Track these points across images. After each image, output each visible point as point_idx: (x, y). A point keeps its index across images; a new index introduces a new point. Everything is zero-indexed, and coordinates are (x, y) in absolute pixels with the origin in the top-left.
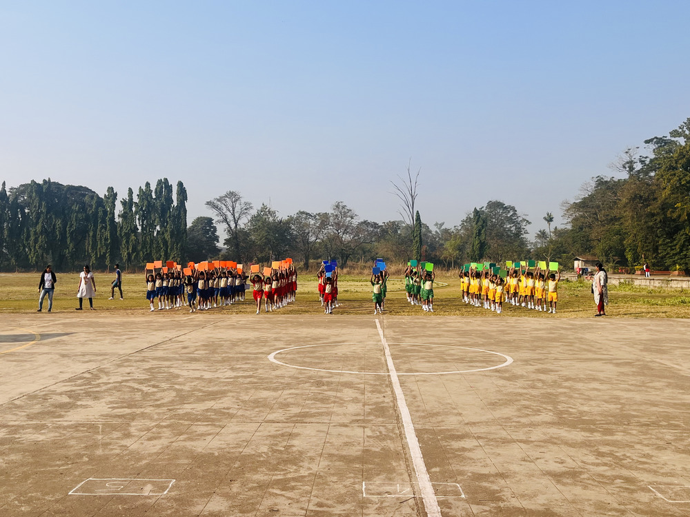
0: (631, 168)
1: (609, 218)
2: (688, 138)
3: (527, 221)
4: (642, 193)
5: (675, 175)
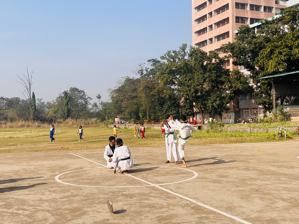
0: (142, 73)
1: (131, 97)
2: (168, 60)
3: (91, 98)
4: (149, 85)
5: (165, 77)
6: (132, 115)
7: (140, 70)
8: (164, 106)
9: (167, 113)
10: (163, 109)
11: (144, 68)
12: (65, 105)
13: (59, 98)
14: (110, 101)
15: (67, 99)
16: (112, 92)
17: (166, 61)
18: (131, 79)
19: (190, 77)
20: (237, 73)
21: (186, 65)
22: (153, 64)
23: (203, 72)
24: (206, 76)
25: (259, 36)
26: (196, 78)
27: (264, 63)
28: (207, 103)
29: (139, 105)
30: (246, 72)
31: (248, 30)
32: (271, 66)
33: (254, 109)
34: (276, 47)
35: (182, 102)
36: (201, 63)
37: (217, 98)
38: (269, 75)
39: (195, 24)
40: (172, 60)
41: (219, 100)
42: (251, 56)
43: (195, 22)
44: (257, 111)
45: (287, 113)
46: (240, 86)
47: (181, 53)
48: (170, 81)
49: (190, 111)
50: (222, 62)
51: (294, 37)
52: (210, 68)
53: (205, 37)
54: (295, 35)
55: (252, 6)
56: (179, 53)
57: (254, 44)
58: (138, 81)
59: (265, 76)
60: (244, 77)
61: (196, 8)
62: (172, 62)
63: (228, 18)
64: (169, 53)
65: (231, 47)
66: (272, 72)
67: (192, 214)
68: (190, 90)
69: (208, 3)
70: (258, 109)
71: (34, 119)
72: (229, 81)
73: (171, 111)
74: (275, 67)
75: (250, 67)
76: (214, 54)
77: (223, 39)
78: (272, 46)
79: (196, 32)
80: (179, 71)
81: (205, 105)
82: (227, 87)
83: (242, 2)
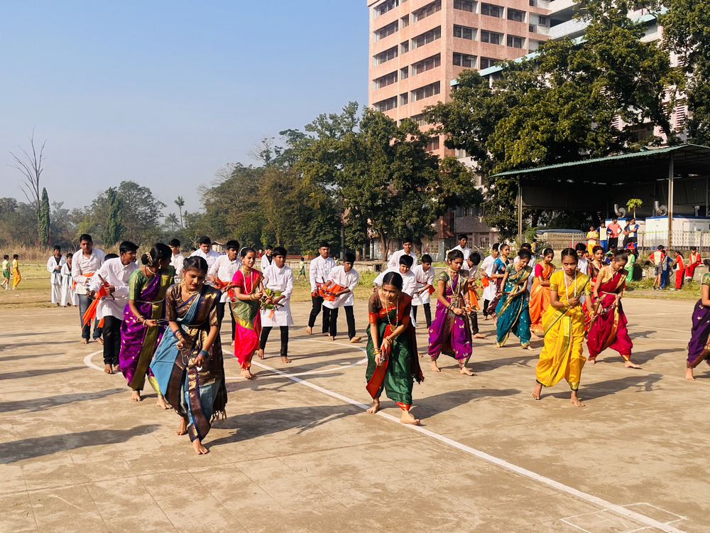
0: (268, 158)
1: (246, 204)
2: (321, 133)
3: (163, 204)
4: (281, 182)
5: (313, 166)
6: (247, 239)
7: (265, 152)
8: (311, 224)
9: (317, 239)
10: (309, 229)
11: (272, 148)
12: (109, 217)
13: (98, 203)
14: (203, 211)
15: (115, 204)
16: (207, 194)
17: (315, 135)
18: (245, 168)
19: (363, 169)
20: (453, 163)
21: (356, 143)
22: (291, 140)
23: (388, 159)
24: (393, 166)
25: (497, 93)
26: (374, 170)
27: (503, 145)
28: (394, 220)
29: (261, 221)
30: (469, 163)
31: (476, 80)
32: (517, 152)
33: (482, 233)
34: (528, 115)
35: (345, 218)
36: (384, 141)
37: (413, 212)
38: (513, 169)
39: (374, 63)
40: (328, 133)
41: (417, 216)
42: (480, 131)
43: (374, 59)
44: (487, 239)
45: (543, 243)
46: (457, 189)
47: (346, 119)
48: (324, 175)
49: (361, 236)
50: (425, 140)
51: (561, 97)
52: (402, 152)
53: (394, 89)
54: (564, 94)
55: (484, 33)
56: (343, 121)
57: (486, 108)
58: (259, 172)
59: (505, 170)
60: (466, 171)
61: (377, 32)
62: (329, 138)
63: (440, 54)
64: (322, 119)
65: (442, 112)
66: (519, 164)
67: (359, 431)
68: (362, 195)
69: (401, 23)
70: (490, 234)
71: (46, 244)
72: (437, 179)
73: (324, 234)
74: (524, 154)
75: (477, 153)
76: (410, 125)
77: (427, 96)
78: (521, 113)
79: (376, 80)
80: (341, 156)
81: (389, 224)
82: (432, 190)
83: (467, 25)
